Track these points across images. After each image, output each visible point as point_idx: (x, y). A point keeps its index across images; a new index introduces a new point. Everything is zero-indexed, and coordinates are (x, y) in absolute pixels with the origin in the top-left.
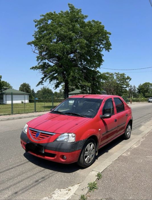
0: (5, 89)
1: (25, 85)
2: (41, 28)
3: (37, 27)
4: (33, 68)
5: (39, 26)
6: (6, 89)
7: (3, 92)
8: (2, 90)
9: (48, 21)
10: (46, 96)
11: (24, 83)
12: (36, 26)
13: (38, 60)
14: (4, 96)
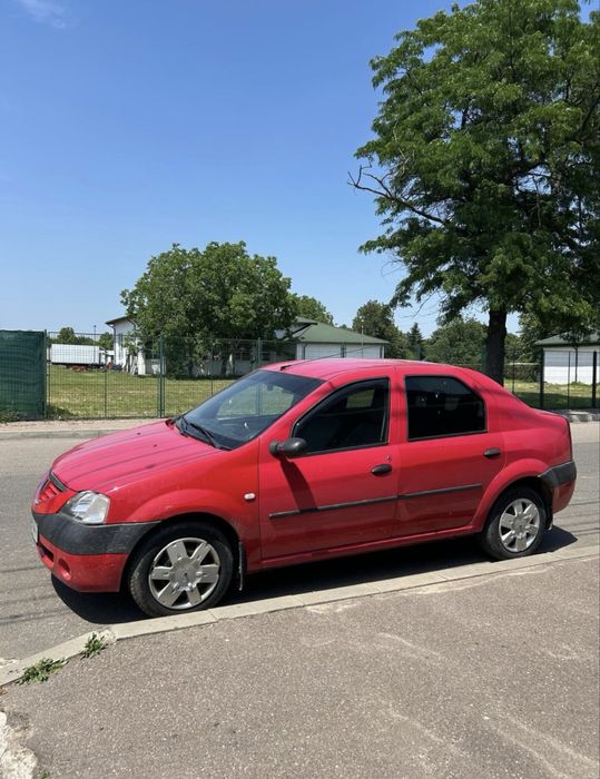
0: (300, 324)
1: (375, 311)
2: (399, 86)
3: (382, 85)
4: (370, 246)
5: (386, 82)
6: (308, 325)
7: (294, 336)
8: (293, 329)
9: (421, 52)
10: (464, 353)
11: (369, 303)
12: (376, 82)
13: (381, 211)
14: (299, 349)
